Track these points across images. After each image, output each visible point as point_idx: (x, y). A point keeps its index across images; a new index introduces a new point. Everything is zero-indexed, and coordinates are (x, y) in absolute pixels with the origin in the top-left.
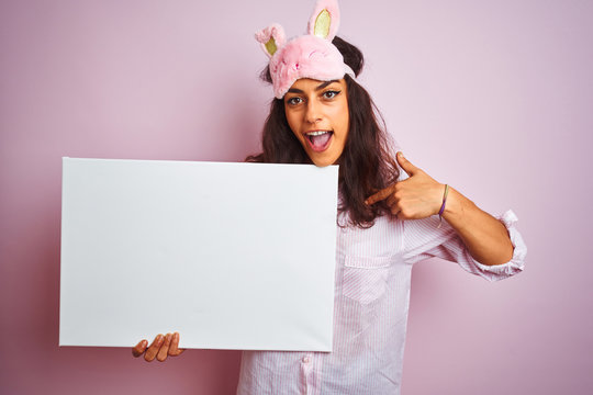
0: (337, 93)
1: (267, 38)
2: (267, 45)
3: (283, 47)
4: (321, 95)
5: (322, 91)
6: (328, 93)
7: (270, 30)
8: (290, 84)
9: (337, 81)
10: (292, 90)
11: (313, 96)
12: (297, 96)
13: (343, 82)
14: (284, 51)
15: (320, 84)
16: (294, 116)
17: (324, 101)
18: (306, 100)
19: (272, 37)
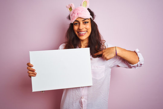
0: (88, 22)
1: (70, 7)
2: (69, 9)
3: (74, 9)
4: (84, 23)
5: (84, 21)
6: (86, 22)
7: (70, 5)
8: (75, 19)
9: (88, 19)
10: (76, 21)
11: (81, 23)
12: (77, 22)
13: (90, 19)
14: (74, 10)
15: (83, 19)
16: (76, 28)
17: (84, 24)
18: (79, 23)
19: (71, 7)
